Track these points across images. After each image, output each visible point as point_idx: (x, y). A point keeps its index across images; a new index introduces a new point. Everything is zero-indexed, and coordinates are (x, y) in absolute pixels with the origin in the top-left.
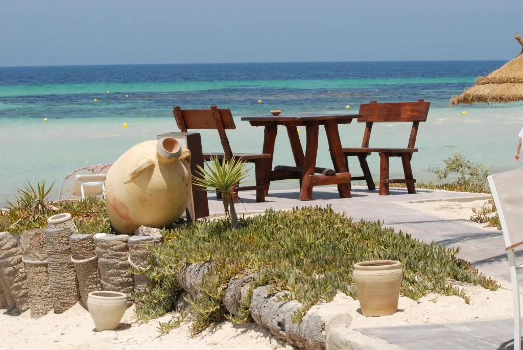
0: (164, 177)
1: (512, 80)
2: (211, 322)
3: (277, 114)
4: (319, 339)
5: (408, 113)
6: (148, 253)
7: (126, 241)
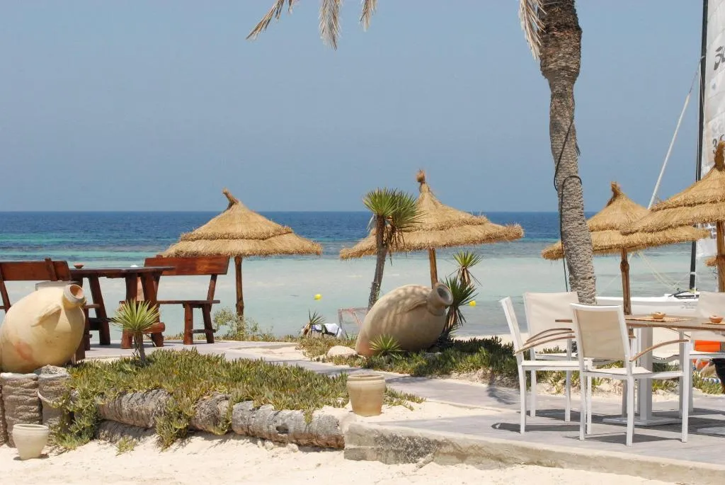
0: (69, 320)
1: (226, 236)
2: (177, 437)
3: (81, 267)
4: (334, 432)
5: (206, 266)
6: (61, 389)
7: (36, 379)
